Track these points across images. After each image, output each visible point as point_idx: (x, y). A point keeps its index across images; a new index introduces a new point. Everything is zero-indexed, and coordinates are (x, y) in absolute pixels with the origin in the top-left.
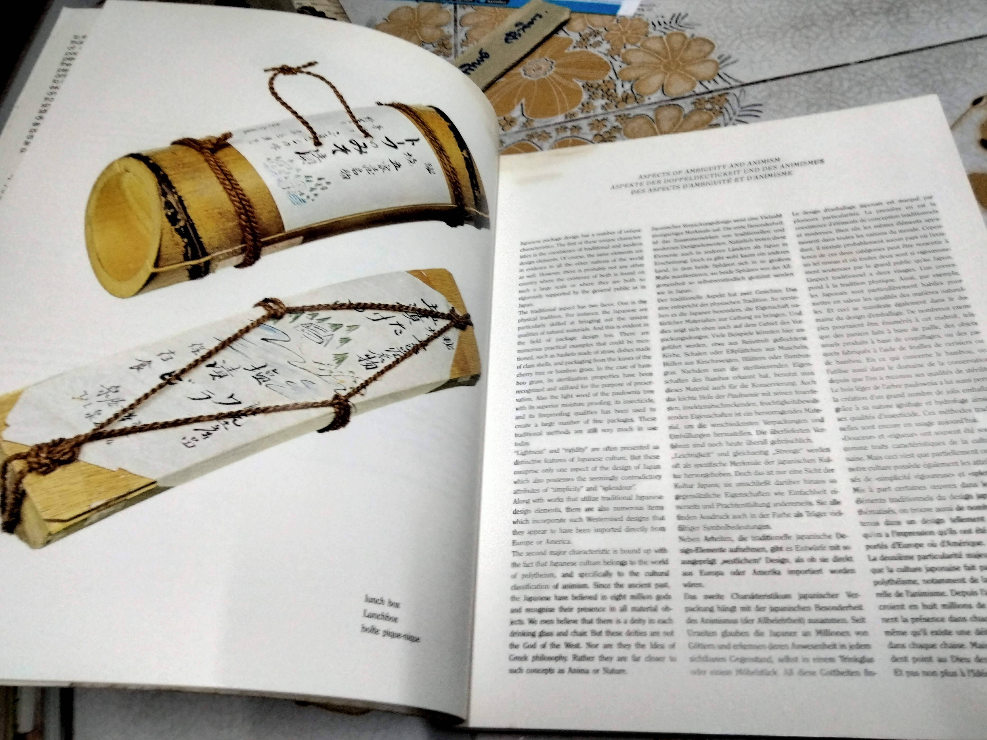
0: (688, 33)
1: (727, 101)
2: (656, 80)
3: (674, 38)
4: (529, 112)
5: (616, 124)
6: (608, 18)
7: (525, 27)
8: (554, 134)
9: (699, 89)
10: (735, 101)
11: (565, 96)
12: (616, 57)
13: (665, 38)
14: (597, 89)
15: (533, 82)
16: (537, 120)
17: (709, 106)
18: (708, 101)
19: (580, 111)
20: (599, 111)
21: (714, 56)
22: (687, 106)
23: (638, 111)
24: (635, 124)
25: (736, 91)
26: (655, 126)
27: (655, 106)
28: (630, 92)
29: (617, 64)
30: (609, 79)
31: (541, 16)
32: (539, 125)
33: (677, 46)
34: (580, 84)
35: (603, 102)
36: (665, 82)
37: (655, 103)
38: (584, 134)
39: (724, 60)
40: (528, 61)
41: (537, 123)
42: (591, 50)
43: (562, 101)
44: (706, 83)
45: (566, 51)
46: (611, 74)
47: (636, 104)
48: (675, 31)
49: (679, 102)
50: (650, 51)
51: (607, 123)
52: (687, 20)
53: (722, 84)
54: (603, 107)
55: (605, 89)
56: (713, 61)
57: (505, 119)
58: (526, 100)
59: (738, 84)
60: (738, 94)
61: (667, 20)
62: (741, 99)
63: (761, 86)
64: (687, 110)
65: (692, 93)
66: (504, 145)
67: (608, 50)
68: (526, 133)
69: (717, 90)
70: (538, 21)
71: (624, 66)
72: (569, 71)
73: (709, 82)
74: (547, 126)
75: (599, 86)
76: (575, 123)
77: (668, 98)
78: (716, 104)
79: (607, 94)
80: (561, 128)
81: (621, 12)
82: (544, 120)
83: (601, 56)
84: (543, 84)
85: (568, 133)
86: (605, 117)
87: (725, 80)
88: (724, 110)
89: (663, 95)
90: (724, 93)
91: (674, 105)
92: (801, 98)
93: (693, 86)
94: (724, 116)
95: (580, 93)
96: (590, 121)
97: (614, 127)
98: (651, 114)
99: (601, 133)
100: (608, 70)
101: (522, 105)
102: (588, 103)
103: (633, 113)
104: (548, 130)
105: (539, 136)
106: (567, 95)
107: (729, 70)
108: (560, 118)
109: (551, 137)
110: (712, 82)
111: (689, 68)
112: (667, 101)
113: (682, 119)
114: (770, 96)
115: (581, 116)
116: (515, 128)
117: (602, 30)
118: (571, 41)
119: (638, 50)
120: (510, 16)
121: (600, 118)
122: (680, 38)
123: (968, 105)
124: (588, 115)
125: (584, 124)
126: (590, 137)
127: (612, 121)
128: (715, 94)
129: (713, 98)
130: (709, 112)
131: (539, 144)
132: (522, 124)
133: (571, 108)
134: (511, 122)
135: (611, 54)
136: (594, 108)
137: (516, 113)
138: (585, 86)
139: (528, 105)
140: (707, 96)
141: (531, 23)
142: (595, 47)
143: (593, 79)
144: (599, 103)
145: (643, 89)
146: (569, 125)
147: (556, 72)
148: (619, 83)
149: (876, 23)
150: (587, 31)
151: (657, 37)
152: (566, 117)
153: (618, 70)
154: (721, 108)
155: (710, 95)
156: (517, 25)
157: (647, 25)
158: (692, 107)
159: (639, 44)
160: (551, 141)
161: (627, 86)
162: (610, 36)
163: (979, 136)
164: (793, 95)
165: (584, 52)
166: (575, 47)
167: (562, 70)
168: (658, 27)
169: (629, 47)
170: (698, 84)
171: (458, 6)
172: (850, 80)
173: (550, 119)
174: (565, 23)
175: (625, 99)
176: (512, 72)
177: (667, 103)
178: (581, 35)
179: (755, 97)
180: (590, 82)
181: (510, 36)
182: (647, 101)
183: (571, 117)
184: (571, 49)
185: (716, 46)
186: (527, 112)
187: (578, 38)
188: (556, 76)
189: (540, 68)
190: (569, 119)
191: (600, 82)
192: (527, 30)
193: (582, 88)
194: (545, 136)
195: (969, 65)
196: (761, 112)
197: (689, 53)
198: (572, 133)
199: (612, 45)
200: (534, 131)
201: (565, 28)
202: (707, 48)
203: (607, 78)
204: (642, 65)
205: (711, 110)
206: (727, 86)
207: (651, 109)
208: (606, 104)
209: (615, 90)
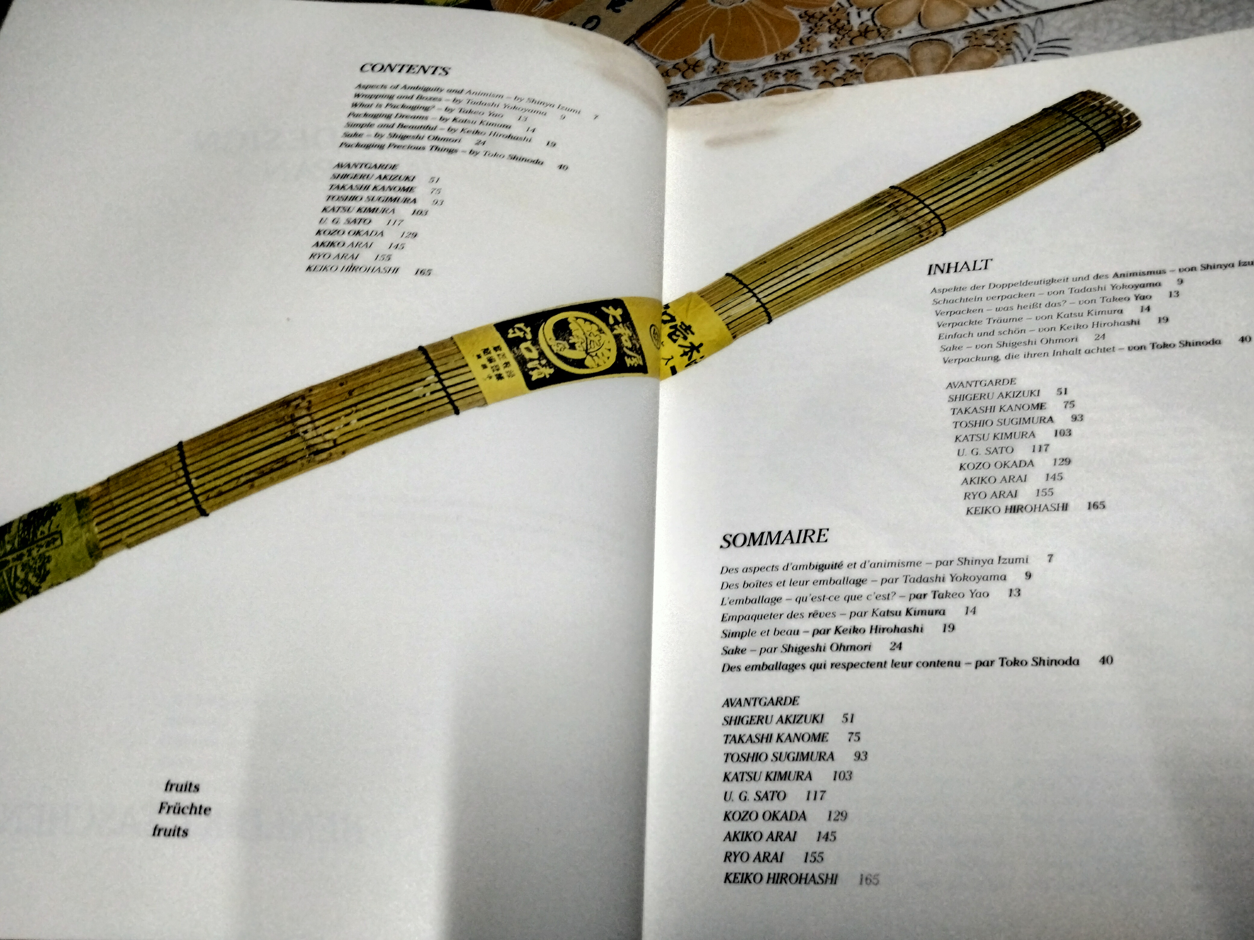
1: (1017, 34)
2: (908, 7)
4: (720, 52)
5: (852, 67)
8: (760, 82)
9: (973, 18)
10: (1029, 35)
11: (773, 31)
14: (820, 19)
15: (726, 11)
16: (732, 62)
17: (990, 42)
18: (988, 35)
19: (798, 50)
20: (826, 49)
22: (957, 41)
23: (885, 49)
24: (880, 65)
25: (1031, 21)
26: (911, 68)
27: (910, 42)
28: (870, 23)
30: (838, 6)
32: (738, 70)
34: (796, 13)
35: (832, 37)
36: (922, 9)
37: (910, 38)
38: (804, 81)
41: (734, 67)
43: (771, 38)
44: (983, 11)
47: (880, 40)
49: (945, 37)
51: (838, 66)
53: (1007, 13)
54: (831, 44)
55: (833, 20)
57: (685, 61)
58: (716, 35)
59: (1031, 11)
60: (1032, 25)
62: (1037, 32)
63: (1067, 13)
64: (957, 47)
65: (964, 25)
68: (718, 81)
69: (1000, 20)
73: (988, 8)
74: (749, 71)
75: (824, 15)
76: (790, 67)
77: (927, 31)
78: (1002, 39)
79: (838, 27)
80: (770, 73)
82: (745, 62)
84: (740, 14)
85: (781, 81)
86: (835, 57)
87: (1011, 7)
88: (1013, 47)
89: (919, 28)
90: (1011, 25)
91: (939, 40)
92: (1128, 30)
93: (965, 14)
94: (1013, 54)
95: (797, 24)
96: (813, 62)
97: (851, 71)
98: (904, 53)
99: (831, 80)
101: (710, 42)
102: (808, 39)
103: (877, 51)
104: (751, 76)
105: (738, 85)
106: (777, 28)
108: (768, 60)
109: (755, 86)
110: (992, 9)
112: (927, 35)
113: (951, 59)
114: (1080, 27)
115: (799, 56)
116: (702, 75)
121: (828, 59)
124: (809, 55)
125: (804, 67)
126: (814, 86)
127: (846, 62)
128: (998, 25)
129: (994, 30)
130: (990, 49)
131: (736, 93)
132: (711, 69)
133: (783, 46)
134: (695, 66)
136: (819, 46)
137: (702, 53)
138: (803, 15)
139: (719, 43)
140: (986, 28)
143: (815, 6)
144: (825, 38)
145: (891, 20)
146: (782, 69)
148: (853, 11)
152: (777, 58)
154: (1008, 44)
155: (990, 27)
158: (964, 43)
160: (756, 89)
161: (866, 15)
164: (1116, 25)
170: (971, 12)
173: (753, 61)
175: (864, 33)
177: (928, 38)
179: (1059, 29)
180: (811, 11)
182: (896, 36)
183: (784, 58)
186: (717, 52)
188: (758, 3)
190: (780, 61)
191: (825, 10)
193: (799, 19)
194: (747, 84)
196: (1068, 48)
198: (786, 80)
200: (729, 78)
203: (835, 5)
205: (993, 46)
206: (1016, 14)
207: (904, 46)
208: (836, 39)
209: (849, 22)
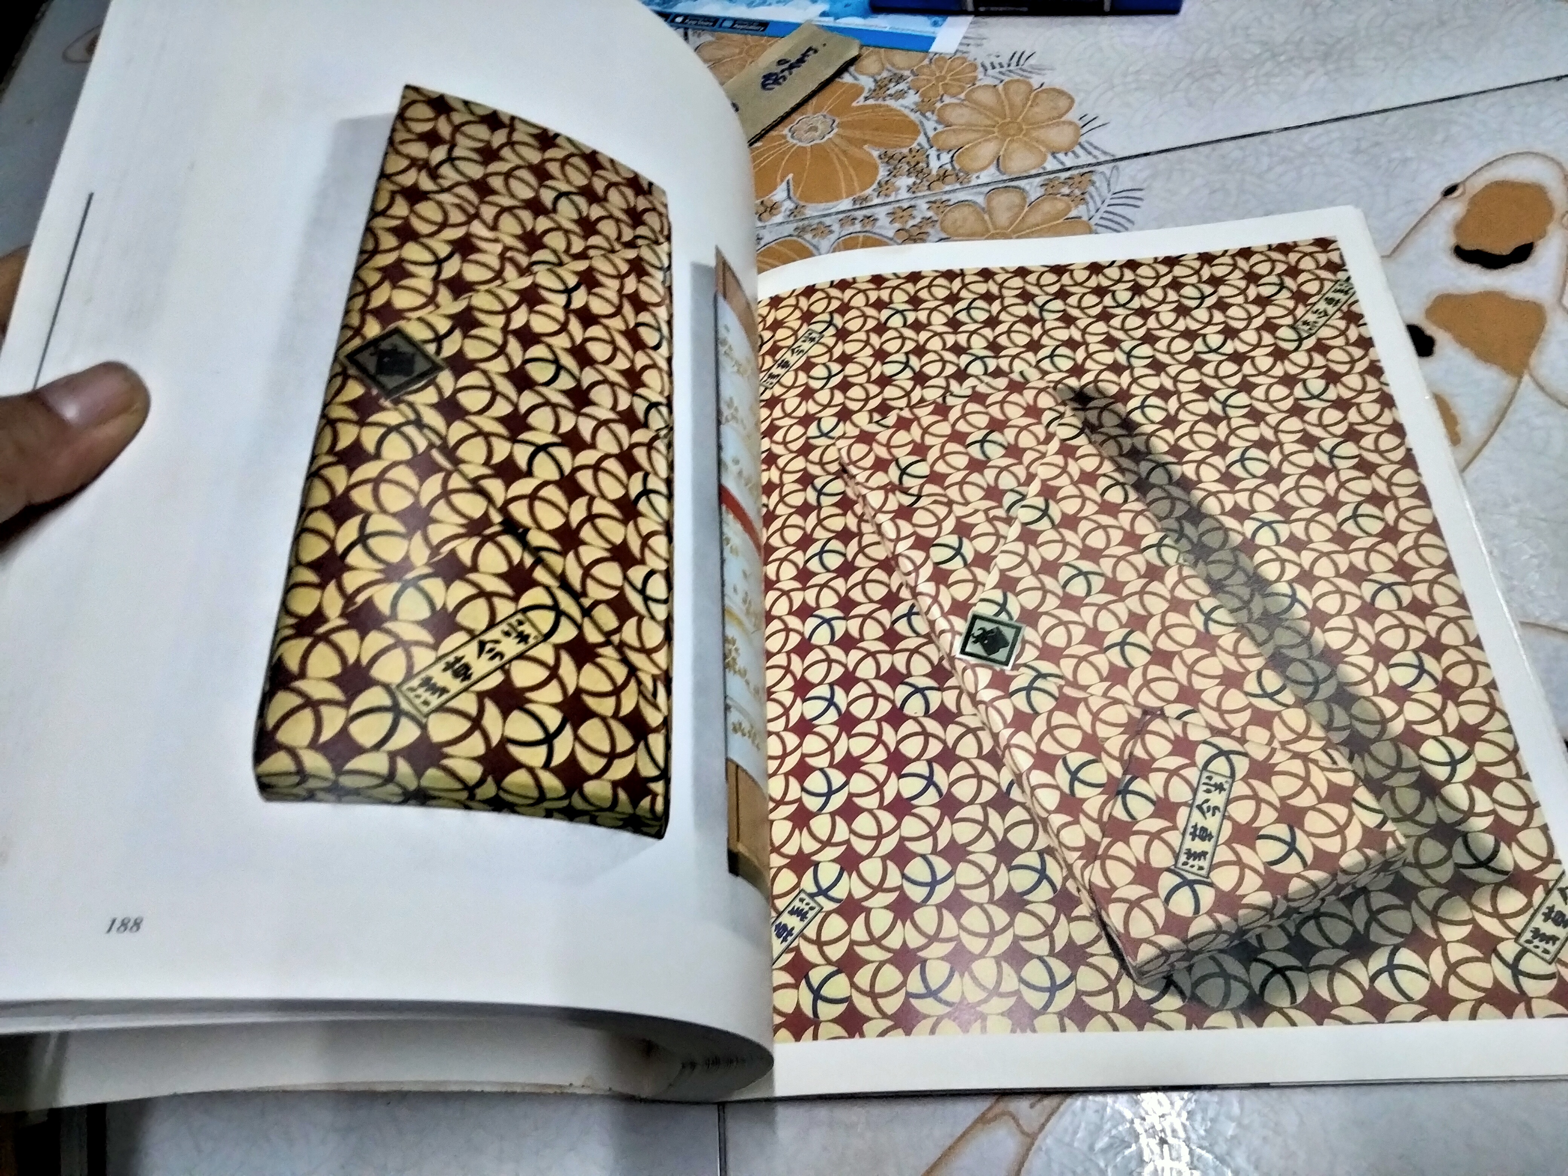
0: (1035, 81)
1: (1093, 183)
2: (988, 150)
3: (1013, 88)
4: (798, 194)
5: (929, 214)
6: (917, 56)
7: (791, 67)
8: (836, 227)
9: (1051, 164)
10: (1105, 185)
11: (852, 172)
12: (928, 114)
13: (1000, 87)
14: (900, 161)
15: (805, 149)
16: (810, 205)
17: (1066, 190)
18: (1064, 183)
19: (875, 194)
20: (904, 194)
21: (1073, 116)
22: (1033, 189)
23: (962, 196)
24: (957, 215)
25: (1106, 169)
26: (986, 217)
27: (986, 189)
28: (949, 167)
29: (930, 125)
30: (918, 147)
31: (816, 51)
32: (814, 214)
33: (1018, 100)
34: (875, 154)
35: (911, 181)
36: (1001, 154)
37: (987, 184)
38: (881, 227)
39: (1087, 122)
40: (797, 117)
41: (812, 210)
42: (890, 102)
43: (849, 180)
44: (1061, 156)
45: (854, 104)
46: (922, 139)
47: (957, 186)
48: (1016, 77)
49: (1022, 183)
50: (978, 107)
51: (915, 213)
52: (1032, 61)
53: (1085, 159)
54: (909, 189)
55: (913, 162)
56: (1071, 123)
57: (762, 203)
58: (795, 177)
59: (1108, 158)
60: (1108, 173)
61: (1005, 60)
62: (1112, 180)
63: (1141, 161)
64: (1033, 196)
65: (1041, 171)
66: (763, 243)
67: (916, 104)
68: (795, 225)
69: (1077, 167)
70: (811, 58)
71: (940, 128)
72: (858, 134)
73: (1066, 154)
74: (825, 216)
75: (904, 157)
76: (867, 212)
77: (1005, 177)
78: (1076, 187)
79: (917, 170)
80: (847, 219)
81: (934, 48)
82: (822, 206)
83: (907, 112)
84: (820, 153)
85: (858, 227)
86: (913, 203)
87: (1090, 153)
88: (1087, 196)
89: (998, 173)
90: (1087, 172)
91: (1015, 187)
92: (1198, 181)
93: (1044, 160)
95: (876, 168)
96: (888, 209)
97: (927, 219)
98: (980, 200)
99: (908, 226)
100: (918, 132)
101: (788, 183)
102: (887, 183)
103: (954, 198)
104: (827, 221)
105: (814, 230)
106: (855, 169)
107: (1097, 138)
108: (845, 204)
109: (832, 232)
110: (1070, 154)
111: (1035, 134)
112: (1005, 181)
113: (1026, 209)
114: (1154, 176)
115: (876, 201)
116: (779, 218)
117: (907, 73)
118: (862, 89)
119: (961, 105)
120: (769, 50)
121: (905, 205)
122: (1023, 88)
123: (1438, 196)
124: (886, 200)
125: (881, 213)
126: (890, 233)
127: (923, 209)
128: (1075, 172)
129: (1070, 178)
130: (1065, 199)
131: (815, 241)
132: (788, 212)
133: (862, 190)
134: (772, 209)
135: (922, 108)
136: (896, 190)
137: (779, 194)
138: (883, 156)
139: (797, 183)
140: (1063, 176)
141: (801, 61)
142: (897, 99)
143: (895, 147)
144: (904, 181)
145: (969, 164)
146: (860, 214)
147: (837, 134)
148: (933, 153)
149: (1309, 73)
150: (885, 74)
151: (986, 86)
152: (855, 201)
153: (931, 134)
155: (1067, 174)
156: (780, 62)
157: (975, 68)
158: (1041, 191)
159: (962, 96)
160: (833, 237)
161: (946, 158)
162: (919, 84)
163: (1452, 241)
164: (1188, 176)
165: (880, 106)
166: (866, 98)
167: (849, 133)
168: (990, 72)
169: (947, 100)
170: (1050, 158)
171: (690, 32)
172: (1270, 155)
173: (830, 204)
174: (853, 61)
175: (943, 177)
176: (773, 133)
177: (1005, 184)
178: (876, 81)
179: (1132, 178)
180: (891, 152)
181: (770, 80)
182: (974, 182)
183: (862, 202)
184: (860, 101)
185: (1077, 100)
186: (795, 194)
187: (872, 85)
188: (838, 141)
189: (815, 129)
190: (858, 206)
191: (905, 151)
192: (795, 71)
193: (879, 161)
194: (823, 230)
195: (1439, 137)
196: (1140, 199)
197: (1036, 109)
198: (863, 227)
199: (922, 95)
200: (806, 222)
201: (852, 69)
202: (1063, 103)
203: (915, 146)
204: (969, 127)
205: (1068, 196)
206: (1094, 161)
207: (980, 193)
208: (914, 183)
209: (928, 165)
